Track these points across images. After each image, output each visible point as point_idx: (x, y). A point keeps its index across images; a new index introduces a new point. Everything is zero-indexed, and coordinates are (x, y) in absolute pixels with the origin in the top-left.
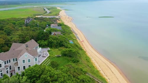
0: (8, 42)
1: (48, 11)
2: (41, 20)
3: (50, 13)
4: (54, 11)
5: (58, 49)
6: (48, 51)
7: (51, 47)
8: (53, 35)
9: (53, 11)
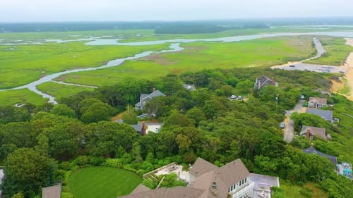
0: (197, 144)
1: (321, 50)
2: (293, 78)
3: (324, 55)
4: (336, 50)
5: (300, 189)
6: (273, 189)
7: (284, 178)
8: (305, 134)
9: (333, 51)
